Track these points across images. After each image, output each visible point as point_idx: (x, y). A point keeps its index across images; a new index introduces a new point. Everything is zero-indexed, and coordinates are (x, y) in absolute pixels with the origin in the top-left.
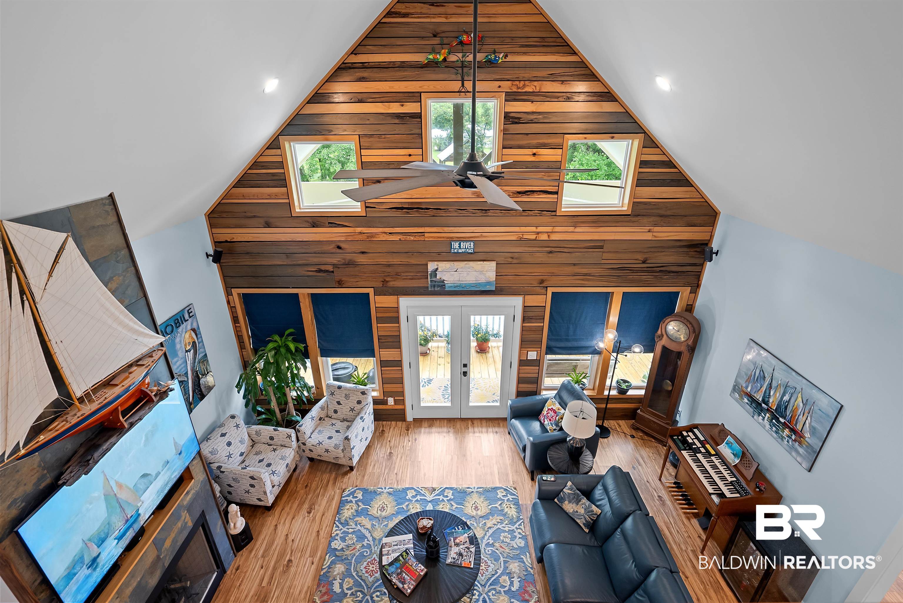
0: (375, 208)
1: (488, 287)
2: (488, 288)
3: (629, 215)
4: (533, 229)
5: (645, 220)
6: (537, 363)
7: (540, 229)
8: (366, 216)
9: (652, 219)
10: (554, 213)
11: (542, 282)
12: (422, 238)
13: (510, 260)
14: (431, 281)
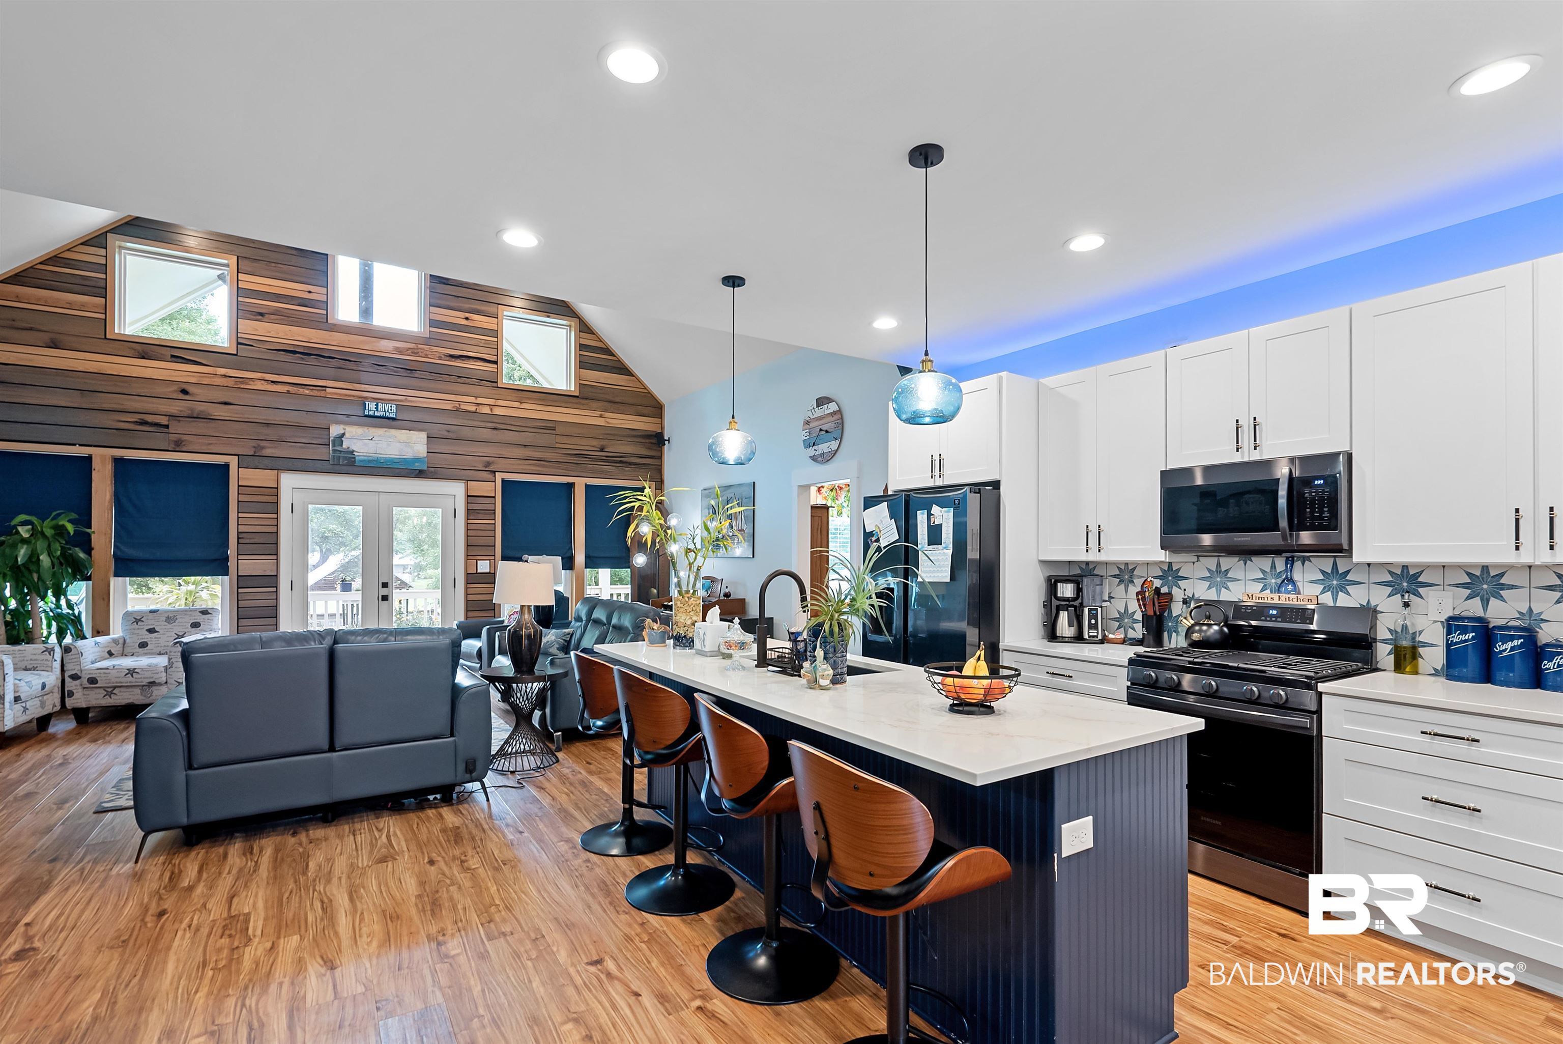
0: (252, 346)
1: (417, 464)
2: (418, 466)
3: (577, 397)
4: (472, 399)
5: (594, 404)
6: (490, 577)
7: (480, 400)
8: (236, 355)
9: (601, 403)
10: (495, 385)
11: (488, 464)
12: (322, 394)
13: (446, 433)
14: (334, 451)
